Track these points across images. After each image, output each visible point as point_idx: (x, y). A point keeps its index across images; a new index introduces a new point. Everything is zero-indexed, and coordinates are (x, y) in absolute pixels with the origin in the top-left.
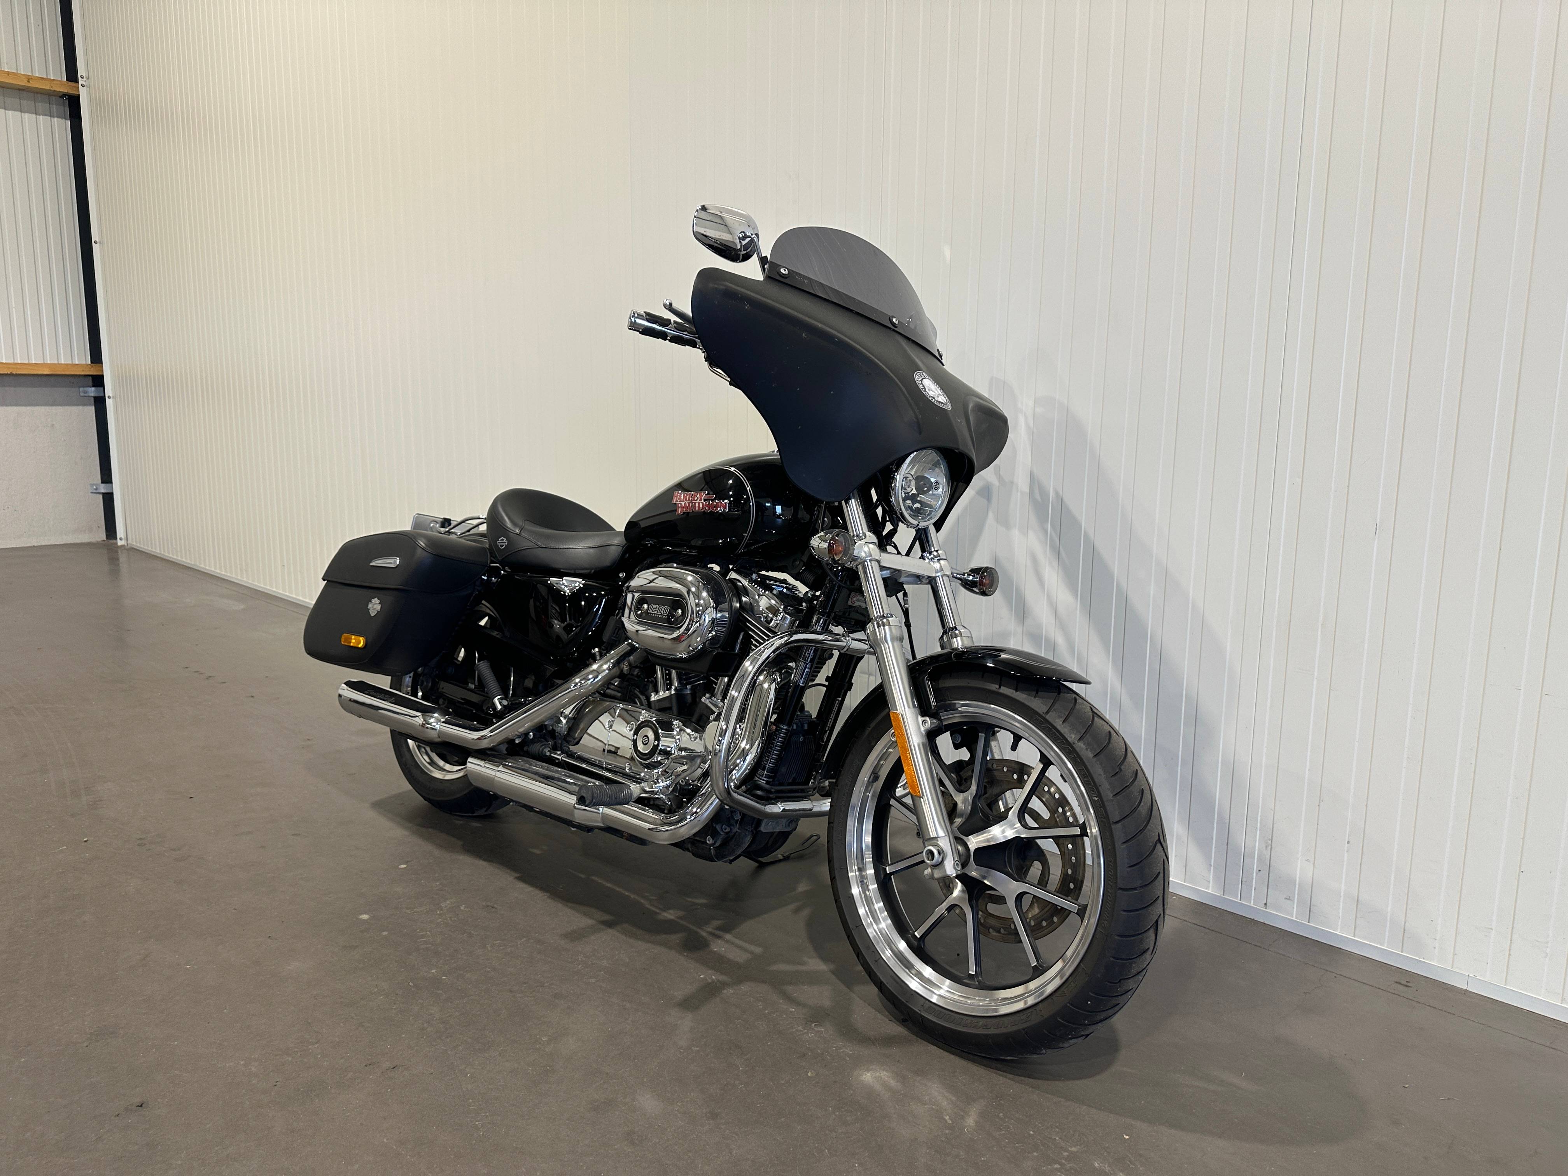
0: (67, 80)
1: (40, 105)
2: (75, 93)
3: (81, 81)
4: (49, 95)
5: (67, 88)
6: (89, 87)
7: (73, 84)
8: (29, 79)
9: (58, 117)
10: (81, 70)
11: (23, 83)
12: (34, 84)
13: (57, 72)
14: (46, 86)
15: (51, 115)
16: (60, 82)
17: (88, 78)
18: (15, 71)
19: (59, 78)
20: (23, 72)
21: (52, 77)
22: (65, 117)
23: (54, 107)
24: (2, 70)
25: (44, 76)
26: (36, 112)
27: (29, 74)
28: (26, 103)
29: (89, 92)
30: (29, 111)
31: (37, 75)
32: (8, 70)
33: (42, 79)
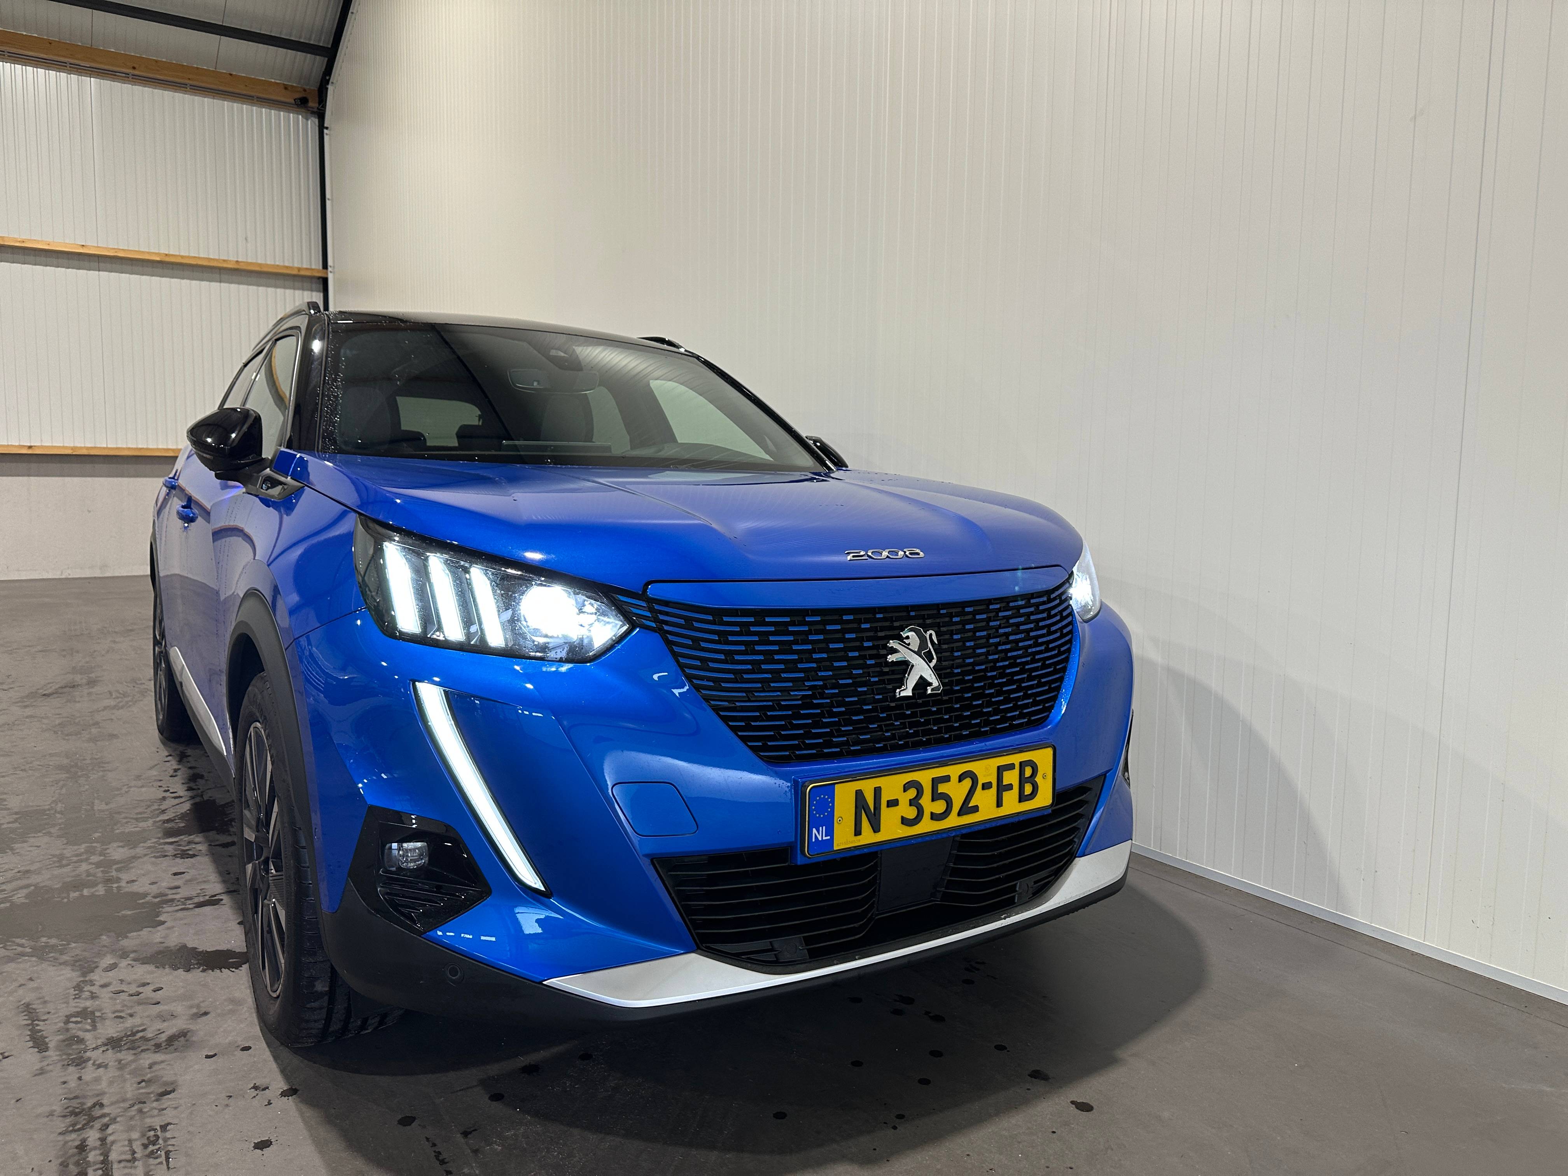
0: (323, 267)
1: (305, 284)
2: (326, 276)
3: (330, 269)
4: (311, 278)
5: (322, 274)
6: (334, 273)
7: (325, 271)
8: (299, 269)
9: (315, 290)
10: (330, 262)
11: (295, 272)
12: (302, 273)
13: (316, 265)
14: (308, 273)
15: (312, 290)
16: (318, 271)
17: (334, 267)
18: (291, 265)
19: (317, 268)
20: (296, 265)
21: (313, 267)
22: (319, 291)
23: (314, 286)
24: (282, 264)
25: (308, 267)
26: (303, 289)
27: (300, 266)
28: (297, 284)
29: (334, 275)
30: (299, 289)
31: (305, 266)
32: (287, 264)
33: (307, 269)
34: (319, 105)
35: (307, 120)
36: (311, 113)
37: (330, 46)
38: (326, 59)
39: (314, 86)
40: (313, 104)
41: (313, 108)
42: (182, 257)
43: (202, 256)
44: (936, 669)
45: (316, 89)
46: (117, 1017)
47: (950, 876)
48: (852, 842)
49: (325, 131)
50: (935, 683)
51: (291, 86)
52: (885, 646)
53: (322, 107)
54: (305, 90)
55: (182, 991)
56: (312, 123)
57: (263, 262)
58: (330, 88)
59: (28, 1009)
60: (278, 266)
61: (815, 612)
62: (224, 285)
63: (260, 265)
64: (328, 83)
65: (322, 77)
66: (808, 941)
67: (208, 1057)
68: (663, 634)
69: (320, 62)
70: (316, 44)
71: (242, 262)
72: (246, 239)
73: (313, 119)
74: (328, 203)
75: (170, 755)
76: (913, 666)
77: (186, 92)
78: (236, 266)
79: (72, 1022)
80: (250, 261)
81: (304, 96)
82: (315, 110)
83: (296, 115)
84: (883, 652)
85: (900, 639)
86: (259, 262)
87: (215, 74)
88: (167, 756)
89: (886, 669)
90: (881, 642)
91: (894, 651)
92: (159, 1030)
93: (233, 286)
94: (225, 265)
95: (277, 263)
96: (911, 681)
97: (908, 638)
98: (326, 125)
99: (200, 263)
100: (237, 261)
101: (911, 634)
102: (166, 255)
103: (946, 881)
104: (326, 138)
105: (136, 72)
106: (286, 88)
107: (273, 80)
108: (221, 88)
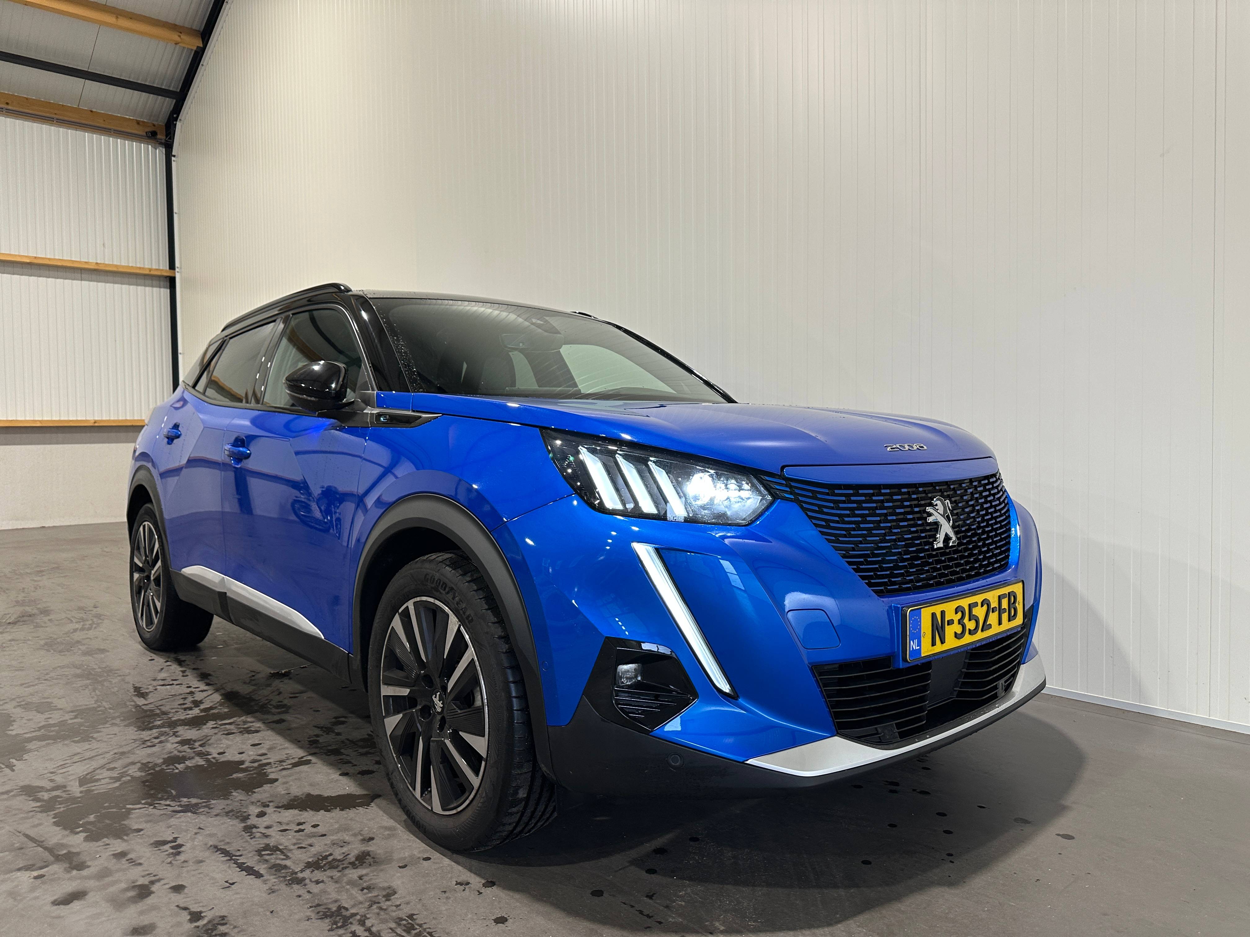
0: (170, 268)
1: (154, 282)
2: (173, 275)
3: (177, 270)
4: (159, 277)
5: (169, 273)
6: (181, 272)
7: (172, 271)
8: (150, 270)
9: (164, 287)
10: (177, 264)
11: (147, 272)
12: (153, 273)
13: (164, 265)
14: (159, 273)
15: (160, 287)
16: (166, 270)
17: (181, 268)
18: (142, 266)
19: (165, 268)
20: (146, 266)
21: (161, 268)
22: (167, 288)
23: (162, 283)
24: (134, 265)
25: (157, 268)
26: (152, 286)
27: (150, 267)
28: (147, 282)
29: (181, 275)
30: (148, 286)
31: (154, 267)
32: (138, 265)
33: (157, 269)
34: (167, 137)
35: (156, 149)
36: (159, 144)
37: (178, 90)
38: (175, 100)
39: (162, 121)
40: (161, 136)
41: (161, 139)
42: (49, 259)
43: (65, 258)
44: (953, 527)
45: (164, 125)
46: (299, 848)
47: (964, 679)
48: (931, 651)
49: (173, 158)
50: (954, 538)
51: (142, 121)
52: (925, 511)
53: (170, 138)
54: (154, 125)
55: (336, 826)
56: (160, 152)
57: (119, 264)
58: (179, 125)
59: (217, 849)
60: (132, 267)
61: (887, 486)
62: (85, 283)
63: (116, 266)
64: (176, 121)
65: (170, 115)
66: (899, 726)
67: (400, 867)
68: (799, 503)
69: (168, 104)
70: (167, 88)
71: (100, 264)
72: (104, 245)
73: (161, 148)
74: (176, 217)
75: (168, 661)
76: (941, 525)
77: (52, 125)
78: (96, 267)
79: (265, 855)
80: (107, 263)
81: (154, 130)
82: (163, 141)
83: (146, 145)
84: (925, 515)
85: (931, 505)
86: (115, 263)
87: (77, 110)
88: (166, 662)
89: (928, 528)
90: (922, 508)
91: (930, 515)
92: (344, 853)
93: (93, 284)
94: (86, 266)
95: (131, 265)
96: (941, 537)
97: (936, 505)
98: (173, 154)
99: (65, 264)
100: (97, 263)
101: (939, 502)
102: (35, 258)
103: (960, 683)
104: (174, 164)
105: (9, 107)
106: (138, 123)
107: (127, 117)
108: (84, 122)
